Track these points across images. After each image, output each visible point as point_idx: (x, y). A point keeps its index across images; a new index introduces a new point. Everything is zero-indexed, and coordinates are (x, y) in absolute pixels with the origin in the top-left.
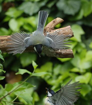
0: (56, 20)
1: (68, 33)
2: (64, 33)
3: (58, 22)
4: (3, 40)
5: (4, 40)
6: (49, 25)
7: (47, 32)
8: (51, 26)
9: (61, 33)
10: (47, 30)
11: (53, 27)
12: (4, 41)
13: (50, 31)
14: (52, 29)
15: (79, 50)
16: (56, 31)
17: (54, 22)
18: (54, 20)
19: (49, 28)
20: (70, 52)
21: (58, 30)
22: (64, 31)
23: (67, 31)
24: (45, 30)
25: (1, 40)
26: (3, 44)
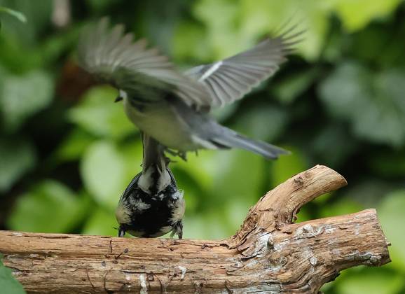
0: (307, 176)
1: (364, 243)
2: (342, 244)
3: (316, 185)
4: (44, 254)
5: (50, 255)
6: (275, 198)
7: (263, 230)
8: (286, 202)
9: (331, 242)
10: (261, 221)
11: (291, 207)
12: (49, 260)
13: (277, 228)
14: (289, 217)
16: (305, 231)
17: (300, 185)
18: (302, 174)
19: (271, 213)
21: (314, 228)
22: (344, 232)
23: (357, 232)
24: (251, 221)
25: (34, 253)
26: (46, 272)
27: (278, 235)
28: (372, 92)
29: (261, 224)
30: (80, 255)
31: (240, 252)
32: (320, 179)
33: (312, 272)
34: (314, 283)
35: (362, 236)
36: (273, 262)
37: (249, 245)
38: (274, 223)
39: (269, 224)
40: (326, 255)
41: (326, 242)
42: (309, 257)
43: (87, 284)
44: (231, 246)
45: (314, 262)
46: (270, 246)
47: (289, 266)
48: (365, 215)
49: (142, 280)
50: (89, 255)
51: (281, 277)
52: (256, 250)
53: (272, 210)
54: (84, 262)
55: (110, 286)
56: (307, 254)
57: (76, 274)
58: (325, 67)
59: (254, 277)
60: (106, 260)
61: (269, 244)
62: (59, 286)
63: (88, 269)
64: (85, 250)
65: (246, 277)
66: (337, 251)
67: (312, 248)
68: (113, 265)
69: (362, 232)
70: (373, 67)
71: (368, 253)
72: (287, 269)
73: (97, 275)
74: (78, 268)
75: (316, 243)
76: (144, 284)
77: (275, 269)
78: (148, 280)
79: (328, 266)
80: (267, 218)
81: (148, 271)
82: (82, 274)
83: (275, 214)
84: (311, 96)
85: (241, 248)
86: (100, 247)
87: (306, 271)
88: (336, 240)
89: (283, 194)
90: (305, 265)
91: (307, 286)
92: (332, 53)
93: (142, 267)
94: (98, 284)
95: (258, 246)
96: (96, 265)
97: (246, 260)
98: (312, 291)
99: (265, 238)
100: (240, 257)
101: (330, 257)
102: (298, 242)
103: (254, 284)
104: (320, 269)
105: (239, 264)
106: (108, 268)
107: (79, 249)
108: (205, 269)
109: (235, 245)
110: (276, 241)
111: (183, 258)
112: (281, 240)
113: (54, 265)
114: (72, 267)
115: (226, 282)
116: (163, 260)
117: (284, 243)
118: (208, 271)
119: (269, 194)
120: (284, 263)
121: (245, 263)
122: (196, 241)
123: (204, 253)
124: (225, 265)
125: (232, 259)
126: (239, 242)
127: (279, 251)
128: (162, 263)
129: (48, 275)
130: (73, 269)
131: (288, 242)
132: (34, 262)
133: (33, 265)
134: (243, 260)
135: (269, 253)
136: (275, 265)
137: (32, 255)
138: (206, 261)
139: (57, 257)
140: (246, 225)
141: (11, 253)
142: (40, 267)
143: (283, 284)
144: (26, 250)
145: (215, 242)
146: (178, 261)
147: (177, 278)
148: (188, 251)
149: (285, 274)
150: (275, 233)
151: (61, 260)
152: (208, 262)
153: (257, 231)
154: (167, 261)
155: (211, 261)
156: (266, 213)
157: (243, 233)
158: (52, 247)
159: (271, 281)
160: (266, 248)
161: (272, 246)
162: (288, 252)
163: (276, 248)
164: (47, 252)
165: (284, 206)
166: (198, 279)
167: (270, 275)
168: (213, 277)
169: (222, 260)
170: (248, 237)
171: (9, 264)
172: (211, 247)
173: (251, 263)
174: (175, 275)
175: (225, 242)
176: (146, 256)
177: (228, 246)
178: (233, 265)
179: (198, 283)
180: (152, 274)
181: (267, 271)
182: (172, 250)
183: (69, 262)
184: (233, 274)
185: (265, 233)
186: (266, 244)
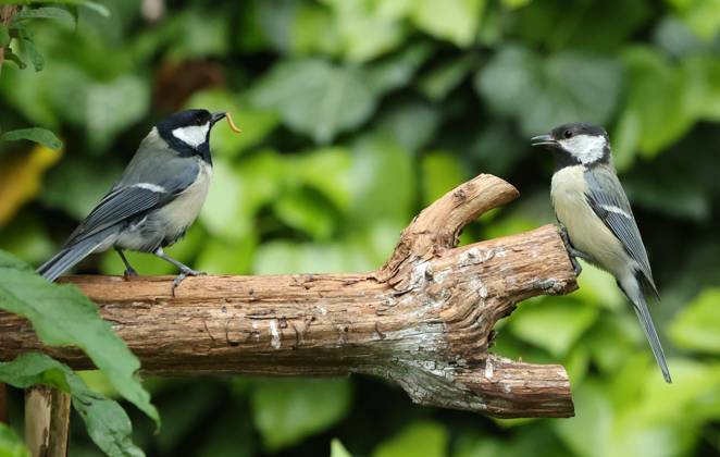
0: (471, 188)
1: (545, 268)
2: (517, 270)
3: (481, 199)
4: (150, 302)
5: (157, 302)
6: (431, 217)
7: (419, 258)
8: (444, 222)
9: (503, 269)
10: (415, 247)
11: (451, 227)
12: (156, 309)
13: (436, 255)
14: (450, 240)
15: (608, 357)
16: (471, 256)
17: (462, 199)
18: (463, 186)
19: (428, 236)
20: (554, 384)
21: (482, 252)
22: (518, 255)
23: (535, 255)
24: (404, 248)
25: (138, 301)
26: (154, 324)
27: (436, 263)
28: (542, 82)
29: (416, 250)
30: (194, 301)
31: (392, 286)
32: (487, 190)
33: (482, 306)
34: (485, 320)
35: (542, 258)
36: (433, 297)
37: (403, 277)
38: (432, 249)
39: (426, 250)
40: (499, 284)
41: (498, 269)
42: (477, 288)
43: (205, 336)
44: (380, 279)
45: (483, 294)
46: (429, 277)
47: (453, 300)
48: (543, 232)
49: (273, 328)
50: (205, 300)
51: (445, 315)
52: (412, 282)
53: (429, 232)
54: (200, 309)
55: (233, 337)
56: (474, 284)
57: (191, 324)
58: (483, 53)
59: (411, 316)
60: (227, 305)
61: (427, 274)
62: (170, 340)
63: (205, 317)
64: (201, 293)
65: (401, 317)
66: (512, 279)
67: (481, 278)
68: (236, 311)
69: (542, 254)
70: (542, 50)
71: (551, 279)
72: (451, 305)
73: (217, 324)
74: (193, 317)
75: (486, 270)
76: (275, 333)
77: (436, 305)
78: (280, 327)
79: (501, 298)
80: (424, 241)
81: (280, 316)
82: (199, 324)
83: (433, 236)
84: (467, 91)
85: (392, 282)
86: (219, 289)
87: (474, 305)
88: (510, 266)
89: (441, 211)
90: (473, 298)
91: (476, 324)
92: (491, 36)
93: (272, 311)
94: (219, 335)
95: (414, 278)
96: (215, 312)
97: (400, 295)
98: (483, 330)
99: (421, 268)
100: (392, 292)
101: (503, 286)
102: (463, 270)
103: (411, 325)
104: (492, 302)
105: (392, 302)
106: (230, 314)
107: (192, 293)
108: (350, 310)
109: (384, 277)
110: (435, 270)
111: (322, 297)
112: (442, 269)
113: (163, 315)
114: (184, 316)
115: (376, 325)
116: (297, 302)
117: (446, 272)
118: (354, 312)
119: (423, 213)
120: (447, 297)
121: (399, 299)
122: (338, 276)
123: (348, 290)
124: (375, 304)
125: (382, 296)
126: (389, 275)
127: (440, 283)
128: (297, 306)
129: (157, 327)
130: (187, 319)
131: (451, 271)
132: (138, 312)
133: (137, 316)
134: (396, 296)
135: (427, 286)
136: (436, 300)
137: (135, 304)
138: (350, 300)
139: (166, 304)
140: (397, 253)
141: (108, 302)
142: (145, 317)
143: (447, 323)
144: (126, 298)
145: (360, 276)
146: (316, 301)
147: (316, 322)
148: (327, 288)
149: (450, 311)
150: (433, 261)
151: (171, 308)
152: (353, 301)
153: (411, 259)
154: (302, 302)
155: (357, 299)
156: (421, 236)
157: (394, 262)
158: (160, 293)
159: (432, 319)
160: (423, 280)
161: (431, 276)
162: (451, 283)
163: (436, 280)
164: (154, 299)
165: (443, 226)
166: (341, 322)
167: (431, 313)
168: (360, 319)
169: (370, 298)
170: (401, 267)
171: (107, 316)
172: (356, 282)
173: (407, 300)
174: (314, 319)
175: (373, 275)
176: (276, 297)
177: (376, 280)
178: (384, 302)
179: (342, 328)
180: (284, 319)
181: (427, 308)
182: (307, 288)
183: (182, 310)
184: (385, 313)
185: (421, 261)
186: (423, 274)
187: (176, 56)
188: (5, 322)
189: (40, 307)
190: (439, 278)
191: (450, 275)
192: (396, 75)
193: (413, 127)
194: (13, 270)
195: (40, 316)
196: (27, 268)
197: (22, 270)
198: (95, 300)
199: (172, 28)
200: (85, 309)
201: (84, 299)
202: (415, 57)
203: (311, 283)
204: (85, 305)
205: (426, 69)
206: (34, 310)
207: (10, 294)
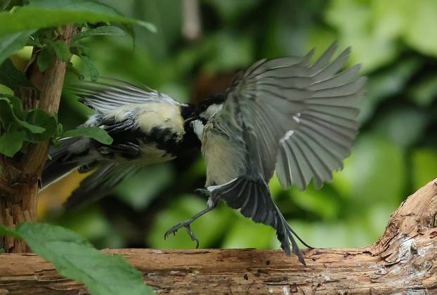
4: (185, 270)
5: (191, 271)
6: (416, 202)
7: (406, 235)
8: (427, 206)
10: (403, 226)
11: (432, 210)
12: (190, 277)
13: (420, 233)
14: (431, 221)
19: (413, 218)
24: (393, 227)
25: (175, 270)
26: (188, 289)
27: (420, 240)
29: (403, 229)
31: (384, 259)
36: (417, 267)
37: (392, 251)
38: (416, 228)
39: (412, 228)
44: (373, 253)
46: (414, 251)
47: (433, 270)
49: (286, 292)
50: (230, 269)
51: (426, 282)
52: (400, 255)
53: (414, 214)
54: (226, 276)
57: (217, 289)
59: (399, 283)
60: (248, 273)
61: (412, 249)
63: (230, 283)
65: (391, 284)
68: (255, 278)
72: (432, 274)
73: (240, 289)
74: (220, 283)
77: (420, 274)
78: (291, 292)
80: (410, 222)
81: (291, 283)
82: (225, 288)
83: (417, 218)
85: (384, 255)
89: (424, 198)
93: (285, 278)
95: (402, 252)
96: (238, 279)
97: (390, 266)
99: (408, 243)
100: (384, 263)
103: (399, 290)
105: (383, 271)
106: (250, 281)
107: (220, 263)
108: (349, 278)
109: (377, 251)
110: (419, 246)
111: (326, 267)
112: (425, 245)
113: (195, 282)
114: (212, 282)
115: (370, 290)
116: (305, 271)
117: (428, 248)
118: (352, 280)
119: (410, 199)
120: (429, 268)
121: (389, 269)
122: (339, 250)
123: (347, 262)
124: (369, 273)
125: (375, 266)
126: (381, 249)
127: (423, 256)
128: (305, 274)
129: (190, 291)
130: (215, 285)
131: (432, 246)
132: (175, 279)
133: (174, 282)
134: (387, 266)
135: (413, 258)
136: (419, 270)
137: (173, 272)
138: (349, 269)
139: (198, 272)
140: (388, 231)
141: (151, 271)
142: (181, 283)
143: (428, 288)
144: (166, 267)
145: (357, 250)
146: (321, 271)
147: (321, 288)
148: (330, 260)
149: (430, 279)
150: (418, 238)
151: (203, 276)
152: (351, 271)
153: (399, 237)
154: (309, 271)
155: (354, 269)
156: (407, 218)
157: (386, 239)
158: (193, 263)
159: (416, 286)
160: (409, 253)
161: (416, 250)
162: (431, 256)
163: (419, 254)
164: (188, 268)
165: (425, 209)
166: (342, 288)
167: (415, 280)
168: (357, 285)
169: (366, 268)
170: (390, 243)
171: (150, 282)
172: (354, 255)
173: (396, 270)
174: (319, 285)
175: (368, 249)
176: (288, 267)
177: (370, 254)
178: (377, 272)
179: (342, 292)
180: (295, 285)
181: (412, 276)
182: (314, 260)
183: (211, 277)
184: (378, 281)
185: (407, 239)
186: (409, 249)
187: (210, 69)
188: (66, 287)
189: (95, 275)
190: (422, 252)
191: (431, 250)
192: (391, 84)
193: (404, 127)
194: (72, 244)
195: (95, 281)
196: (84, 242)
197: (80, 244)
198: (139, 269)
199: (207, 46)
200: (132, 276)
201: (130, 267)
202: (405, 70)
203: (318, 256)
204: (132, 273)
205: (415, 80)
206: (90, 277)
207: (69, 263)
